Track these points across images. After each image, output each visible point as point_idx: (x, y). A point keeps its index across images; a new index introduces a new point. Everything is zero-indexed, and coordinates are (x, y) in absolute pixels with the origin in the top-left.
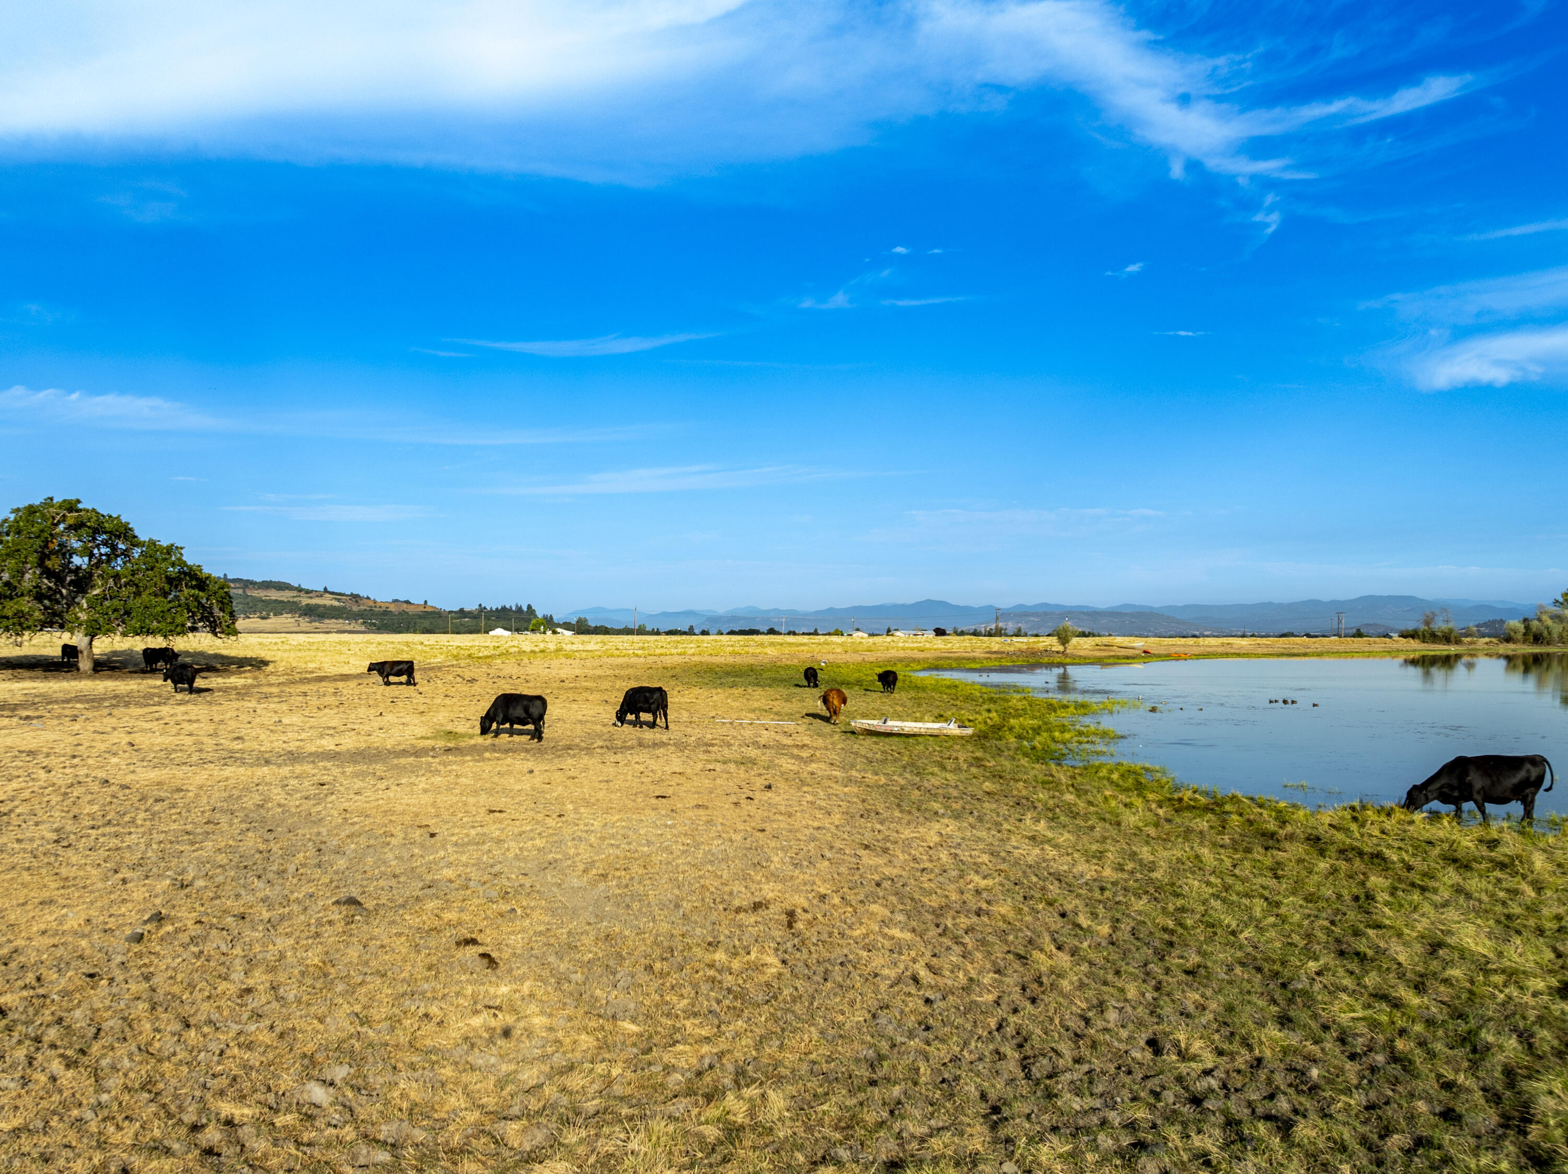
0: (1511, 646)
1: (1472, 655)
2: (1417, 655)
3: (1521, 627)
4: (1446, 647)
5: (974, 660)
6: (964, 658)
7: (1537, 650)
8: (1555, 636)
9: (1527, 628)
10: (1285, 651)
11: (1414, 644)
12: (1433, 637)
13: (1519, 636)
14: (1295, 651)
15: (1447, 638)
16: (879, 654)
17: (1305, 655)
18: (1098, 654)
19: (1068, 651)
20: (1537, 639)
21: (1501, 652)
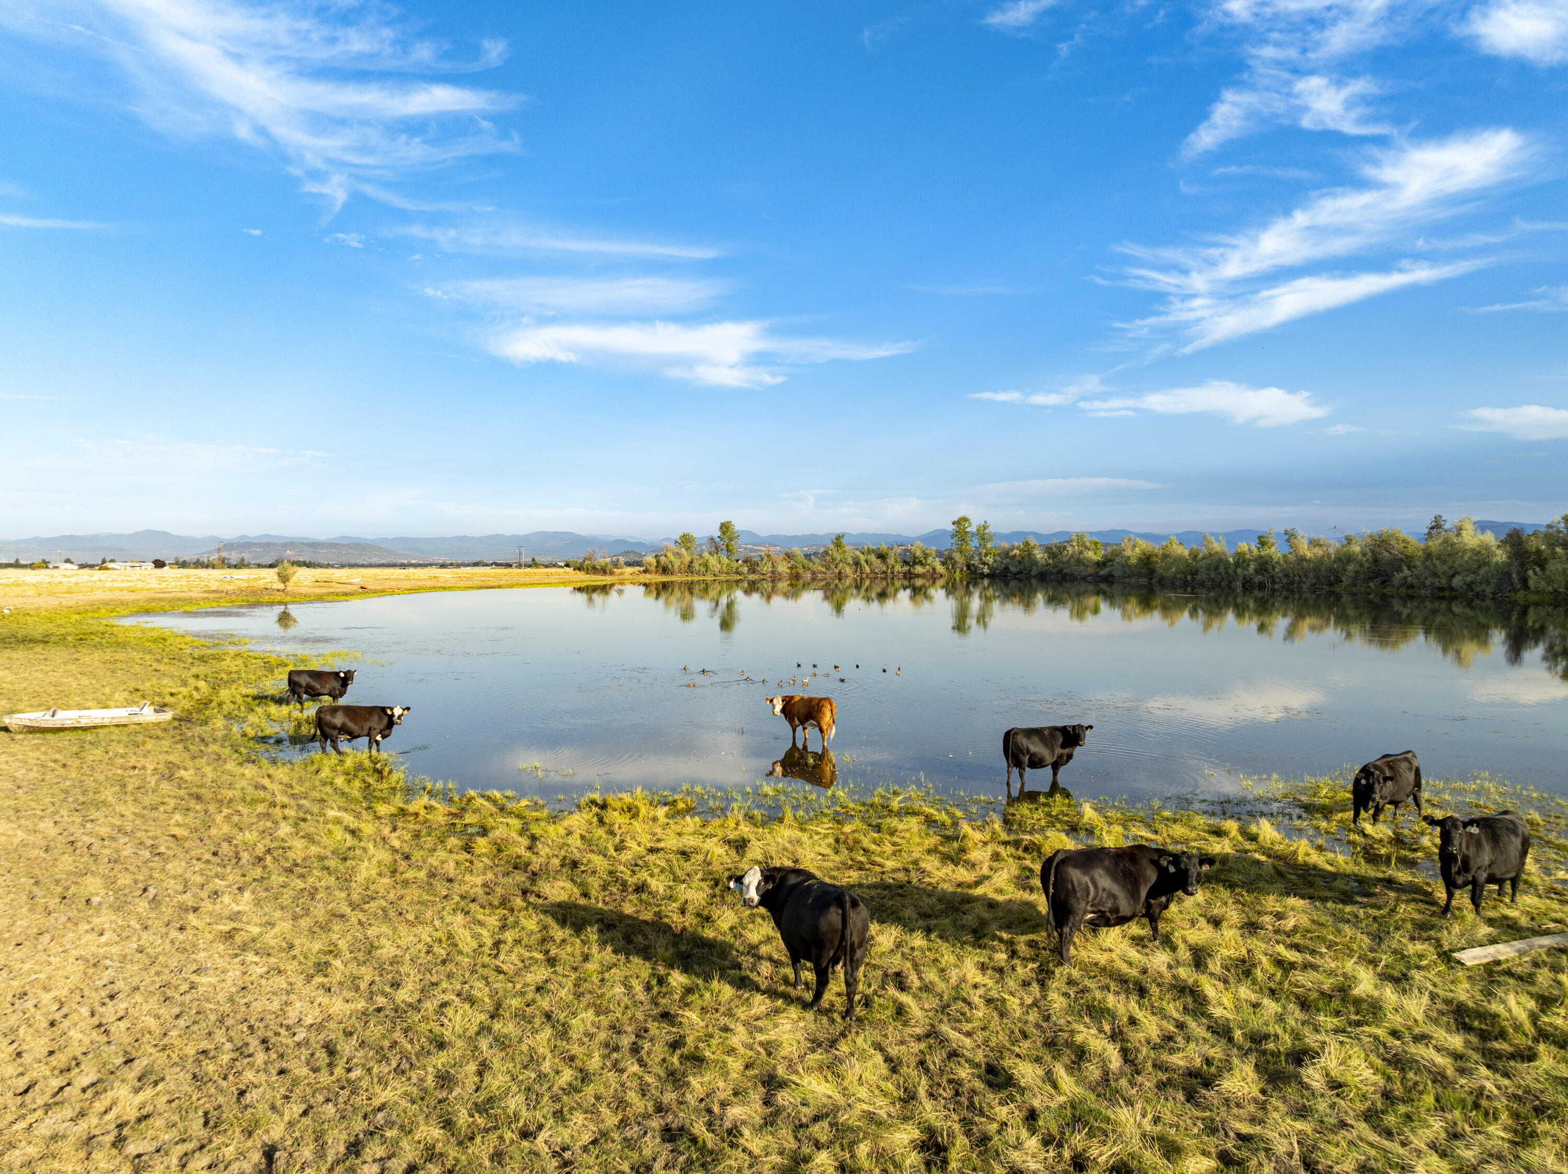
0: (648, 576)
1: (622, 584)
2: (583, 585)
3: (654, 561)
4: (603, 578)
5: (190, 601)
6: (179, 599)
7: (665, 579)
8: (676, 568)
9: (658, 562)
10: (483, 584)
11: (581, 575)
12: (594, 570)
13: (653, 568)
14: (491, 584)
15: (604, 571)
16: (81, 597)
17: (499, 587)
18: (318, 591)
19: (288, 589)
20: (665, 570)
21: (642, 580)
